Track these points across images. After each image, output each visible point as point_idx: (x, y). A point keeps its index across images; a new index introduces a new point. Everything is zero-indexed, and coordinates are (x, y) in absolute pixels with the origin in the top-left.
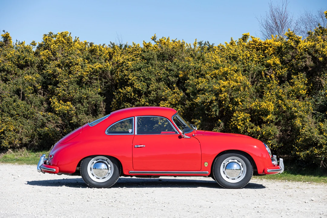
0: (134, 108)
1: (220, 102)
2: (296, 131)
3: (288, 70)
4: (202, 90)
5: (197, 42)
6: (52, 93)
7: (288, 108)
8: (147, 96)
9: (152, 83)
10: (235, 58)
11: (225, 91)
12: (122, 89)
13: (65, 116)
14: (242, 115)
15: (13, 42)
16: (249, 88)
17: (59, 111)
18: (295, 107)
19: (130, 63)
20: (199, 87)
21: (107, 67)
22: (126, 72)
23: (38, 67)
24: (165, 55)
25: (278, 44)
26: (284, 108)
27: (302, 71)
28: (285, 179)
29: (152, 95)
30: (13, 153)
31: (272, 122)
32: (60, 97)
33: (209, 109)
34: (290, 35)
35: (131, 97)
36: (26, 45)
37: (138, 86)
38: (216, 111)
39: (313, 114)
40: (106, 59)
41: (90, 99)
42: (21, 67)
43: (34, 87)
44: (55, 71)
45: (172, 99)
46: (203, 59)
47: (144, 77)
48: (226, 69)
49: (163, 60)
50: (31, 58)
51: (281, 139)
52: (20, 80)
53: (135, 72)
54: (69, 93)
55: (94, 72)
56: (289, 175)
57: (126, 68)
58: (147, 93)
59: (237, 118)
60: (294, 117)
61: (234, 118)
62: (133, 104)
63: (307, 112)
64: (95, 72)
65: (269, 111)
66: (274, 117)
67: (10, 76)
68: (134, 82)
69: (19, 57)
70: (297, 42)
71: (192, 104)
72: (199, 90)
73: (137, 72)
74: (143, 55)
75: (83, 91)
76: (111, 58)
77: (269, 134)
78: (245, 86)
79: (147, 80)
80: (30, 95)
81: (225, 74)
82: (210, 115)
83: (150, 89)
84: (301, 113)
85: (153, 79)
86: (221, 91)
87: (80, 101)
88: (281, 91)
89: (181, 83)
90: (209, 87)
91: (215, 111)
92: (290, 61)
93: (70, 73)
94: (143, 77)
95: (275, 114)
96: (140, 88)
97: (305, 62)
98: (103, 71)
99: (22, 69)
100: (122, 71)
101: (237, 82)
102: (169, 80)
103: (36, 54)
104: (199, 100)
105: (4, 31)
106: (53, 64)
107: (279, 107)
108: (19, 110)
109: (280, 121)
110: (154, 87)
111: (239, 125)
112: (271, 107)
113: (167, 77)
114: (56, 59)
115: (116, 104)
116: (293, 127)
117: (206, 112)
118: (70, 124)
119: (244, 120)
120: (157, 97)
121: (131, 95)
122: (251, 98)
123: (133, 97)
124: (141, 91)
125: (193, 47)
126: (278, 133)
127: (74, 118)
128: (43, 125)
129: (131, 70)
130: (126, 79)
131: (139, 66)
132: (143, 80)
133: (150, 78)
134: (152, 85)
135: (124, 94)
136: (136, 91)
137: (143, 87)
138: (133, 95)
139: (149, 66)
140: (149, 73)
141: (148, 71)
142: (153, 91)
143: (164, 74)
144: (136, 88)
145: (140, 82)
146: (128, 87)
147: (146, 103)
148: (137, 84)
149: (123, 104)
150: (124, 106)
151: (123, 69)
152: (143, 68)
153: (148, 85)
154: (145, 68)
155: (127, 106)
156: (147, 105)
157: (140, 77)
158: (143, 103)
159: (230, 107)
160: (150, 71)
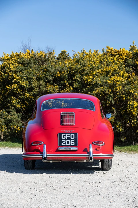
1: (115, 94)
8: (31, 91)
9: (34, 81)
12: (8, 86)
29: (36, 91)
33: (104, 99)
35: (17, 92)
37: (23, 83)
53: (18, 72)
59: (132, 106)
61: (129, 106)
68: (19, 80)
73: (19, 73)
74: (20, 61)
83: (33, 86)
85: (34, 78)
90: (102, 82)
91: (110, 101)
94: (25, 77)
96: (25, 85)
102: (47, 78)
110: (36, 84)
113: (45, 76)
115: (2, 98)
120: (39, 92)
121: (17, 90)
124: (25, 87)
129: (14, 71)
130: (10, 78)
131: (21, 69)
132: (26, 79)
133: (31, 77)
134: (34, 83)
135: (11, 90)
136: (22, 87)
137: (27, 84)
138: (19, 90)
139: (29, 69)
140: (29, 74)
141: (28, 72)
142: (35, 87)
143: (42, 74)
144: (22, 85)
145: (24, 80)
146: (14, 84)
147: (30, 96)
148: (22, 82)
149: (10, 98)
150: (10, 99)
151: (6, 71)
152: (24, 70)
153: (30, 83)
154: (26, 70)
155: (13, 99)
156: (31, 98)
157: (23, 77)
158: (28, 97)
159: (123, 97)
160: (30, 72)
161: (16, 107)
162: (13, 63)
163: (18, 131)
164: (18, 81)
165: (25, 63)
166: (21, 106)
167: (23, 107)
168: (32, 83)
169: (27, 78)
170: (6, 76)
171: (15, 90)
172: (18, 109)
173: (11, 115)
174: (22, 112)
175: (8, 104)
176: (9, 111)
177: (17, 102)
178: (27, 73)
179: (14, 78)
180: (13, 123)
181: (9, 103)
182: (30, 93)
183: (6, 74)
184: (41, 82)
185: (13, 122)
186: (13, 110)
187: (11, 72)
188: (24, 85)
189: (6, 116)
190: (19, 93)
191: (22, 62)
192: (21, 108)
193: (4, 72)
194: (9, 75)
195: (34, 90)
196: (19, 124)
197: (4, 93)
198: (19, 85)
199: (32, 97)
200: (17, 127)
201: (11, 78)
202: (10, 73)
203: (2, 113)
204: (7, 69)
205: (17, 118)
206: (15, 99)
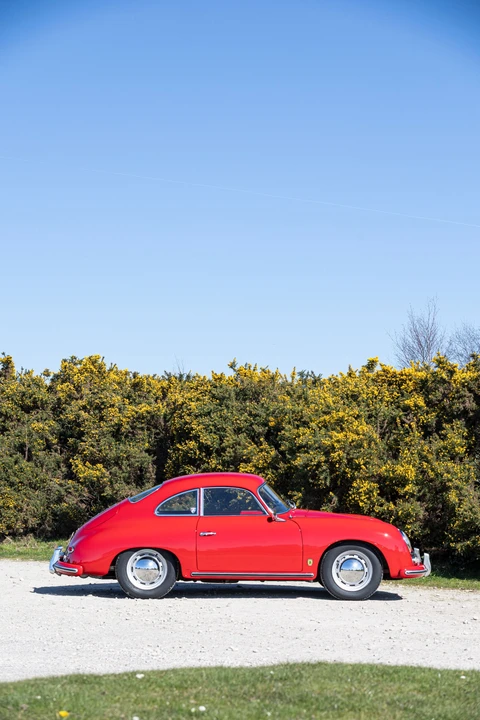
0: (199, 474)
1: (332, 465)
2: (449, 511)
3: (437, 416)
4: (304, 447)
5: (297, 371)
6: (74, 450)
7: (437, 475)
8: (220, 455)
9: (228, 435)
10: (354, 397)
11: (340, 449)
12: (181, 445)
13: (94, 486)
14: (366, 485)
15: (17, 370)
16: (376, 444)
17: (85, 478)
18: (448, 472)
19: (193, 404)
20: (299, 441)
21: (159, 410)
22: (187, 419)
23: (54, 409)
24: (248, 393)
25: (422, 375)
26: (432, 474)
27: (458, 417)
28: (433, 585)
29: (228, 454)
30: (13, 543)
31: (412, 495)
32: (85, 456)
33: (315, 476)
34: (440, 362)
35: (195, 457)
36: (34, 375)
37: (206, 440)
38: (326, 478)
39: (476, 483)
40: (157, 398)
41: (132, 460)
42: (27, 410)
43: (47, 440)
44: (78, 416)
45: (258, 461)
46: (306, 399)
47: (215, 425)
48: (341, 414)
49: (245, 400)
50: (42, 395)
51: (427, 523)
52: (25, 429)
53: (202, 417)
54: (100, 451)
55: (138, 418)
56: (439, 578)
57: (188, 412)
58: (220, 451)
59: (358, 490)
60: (446, 489)
61: (353, 489)
62: (198, 467)
63: (467, 481)
64: (140, 418)
65: (408, 480)
66: (416, 488)
67: (9, 424)
68: (200, 433)
69: (24, 394)
70: (452, 372)
71: (290, 468)
72: (301, 447)
73: (204, 417)
74: (215, 392)
75: (121, 446)
76: (165, 396)
77: (408, 515)
78: (371, 440)
79: (219, 431)
80: (40, 453)
81: (340, 421)
82: (316, 485)
83: (224, 445)
84: (457, 483)
85: (229, 429)
86: (333, 448)
87: (117, 462)
88: (426, 447)
89: (273, 436)
90: (315, 442)
91: (324, 479)
92: (440, 401)
93: (102, 419)
95: (417, 484)
96: (209, 443)
97: (464, 402)
98: (153, 417)
99: (28, 412)
100: (181, 417)
101: (359, 434)
102: (253, 430)
103: (50, 389)
104: (299, 462)
105: (3, 354)
106: (75, 405)
107: (423, 472)
108: (23, 476)
109: (424, 495)
110: (231, 442)
111: (362, 501)
112: (412, 474)
113: (251, 425)
114: (81, 398)
115: (173, 467)
116: (445, 504)
117: (311, 481)
118: (102, 498)
119: (369, 492)
120: (235, 457)
121: (195, 453)
122: (381, 458)
123: (199, 456)
124: (211, 447)
125: (290, 380)
126: (422, 514)
127: (107, 488)
128: (60, 500)
129: (195, 415)
130: (187, 429)
132: (214, 430)
133: (225, 427)
134: (228, 439)
135: (185, 452)
136: (203, 448)
138: (199, 453)
139: (223, 409)
140: (222, 420)
142: (229, 447)
143: (246, 421)
144: (202, 443)
145: (209, 433)
146: (191, 441)
148: (204, 436)
160: (224, 417)
164: (198, 435)
168: (224, 440)
169: (217, 429)
170: (181, 425)
171: (192, 453)
178: (219, 418)
179: (192, 428)
182: (219, 459)
188: (207, 444)
195: (225, 453)
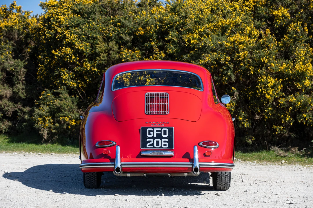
8: (94, 60)
9: (99, 42)
12: (55, 51)
19: (62, 17)
29: (103, 58)
35: (70, 61)
37: (81, 46)
47: (86, 35)
53: (72, 28)
57: (58, 24)
59: (265, 84)
61: (260, 84)
62: (70, 69)
68: (74, 41)
73: (75, 28)
74: (76, 9)
79: (90, 39)
83: (96, 50)
86: (237, 49)
94: (84, 35)
110: (103, 48)
113: (119, 35)
115: (45, 70)
119: (275, 86)
120: (108, 61)
123: (73, 61)
124: (85, 53)
129: (66, 26)
130: (59, 38)
131: (77, 21)
132: (85, 39)
133: (95, 36)
134: (99, 46)
135: (60, 57)
137: (87, 48)
138: (74, 58)
139: (90, 22)
140: (91, 31)
141: (89, 27)
142: (102, 53)
143: (113, 31)
144: (78, 49)
145: (82, 41)
146: (66, 47)
147: (92, 68)
148: (79, 43)
149: (58, 70)
150: (59, 72)
151: (52, 26)
152: (83, 24)
153: (92, 45)
154: (85, 23)
155: (64, 73)
156: (95, 71)
157: (81, 35)
158: (88, 69)
159: (250, 70)
160: (93, 28)
161: (69, 86)
162: (63, 13)
163: (72, 126)
164: (73, 43)
165: (84, 13)
166: (78, 84)
167: (80, 86)
168: (96, 47)
169: (88, 38)
170: (52, 35)
171: (67, 58)
172: (73, 89)
173: (60, 99)
174: (78, 95)
175: (54, 81)
176: (57, 92)
177: (71, 78)
178: (88, 29)
179: (65, 37)
180: (63, 113)
181: (56, 78)
182: (92, 63)
183: (51, 30)
184: (111, 44)
185: (63, 111)
186: (64, 92)
187: (60, 27)
188: (82, 50)
189: (51, 101)
190: (74, 63)
191: (80, 10)
192: (78, 87)
193: (49, 28)
194: (56, 32)
195: (100, 58)
196: (74, 115)
197: (49, 63)
198: (73, 49)
199: (96, 69)
200: (71, 119)
201: (61, 37)
202: (59, 29)
203: (45, 96)
204: (54, 23)
205: (70, 104)
206: (67, 73)
